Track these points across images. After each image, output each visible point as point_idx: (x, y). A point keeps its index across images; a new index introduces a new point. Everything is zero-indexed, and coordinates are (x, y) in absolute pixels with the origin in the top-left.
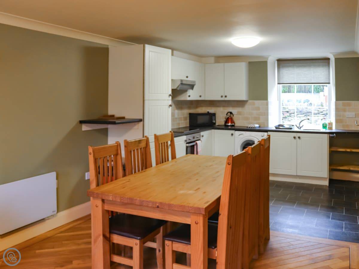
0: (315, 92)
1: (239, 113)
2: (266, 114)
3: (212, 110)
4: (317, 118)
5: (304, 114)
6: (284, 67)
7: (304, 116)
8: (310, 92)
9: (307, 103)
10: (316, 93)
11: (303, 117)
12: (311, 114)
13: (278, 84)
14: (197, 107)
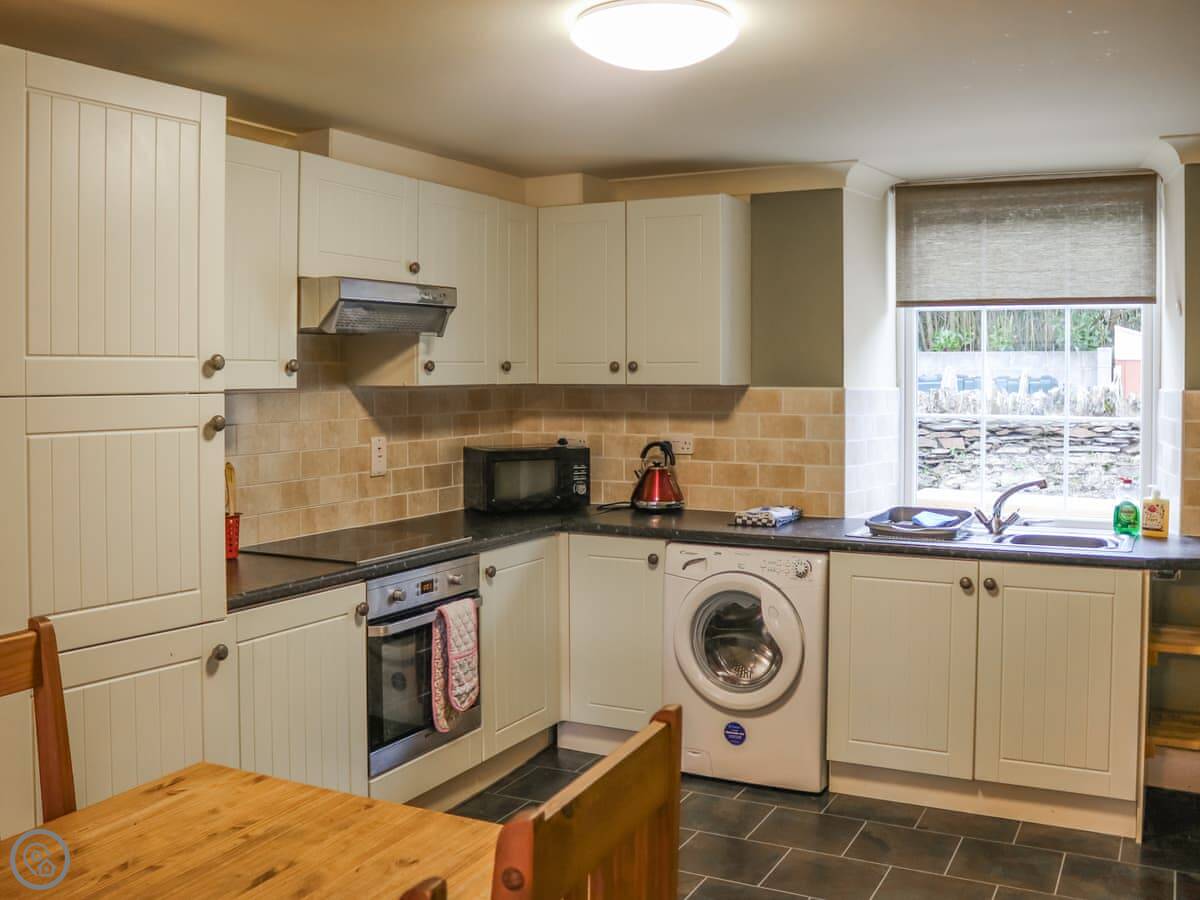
0: (1077, 348)
1: (705, 449)
2: (832, 454)
3: (577, 433)
4: (1084, 459)
5: (1027, 440)
6: (927, 221)
7: (1030, 453)
8: (1057, 348)
9: (1044, 395)
10: (1081, 350)
11: (1022, 455)
12: (1060, 444)
13: (901, 304)
14: (510, 418)
